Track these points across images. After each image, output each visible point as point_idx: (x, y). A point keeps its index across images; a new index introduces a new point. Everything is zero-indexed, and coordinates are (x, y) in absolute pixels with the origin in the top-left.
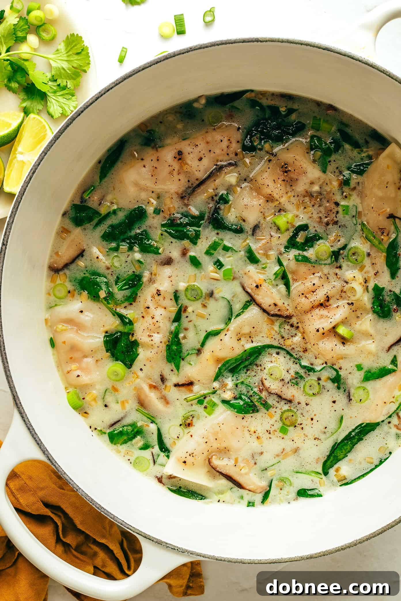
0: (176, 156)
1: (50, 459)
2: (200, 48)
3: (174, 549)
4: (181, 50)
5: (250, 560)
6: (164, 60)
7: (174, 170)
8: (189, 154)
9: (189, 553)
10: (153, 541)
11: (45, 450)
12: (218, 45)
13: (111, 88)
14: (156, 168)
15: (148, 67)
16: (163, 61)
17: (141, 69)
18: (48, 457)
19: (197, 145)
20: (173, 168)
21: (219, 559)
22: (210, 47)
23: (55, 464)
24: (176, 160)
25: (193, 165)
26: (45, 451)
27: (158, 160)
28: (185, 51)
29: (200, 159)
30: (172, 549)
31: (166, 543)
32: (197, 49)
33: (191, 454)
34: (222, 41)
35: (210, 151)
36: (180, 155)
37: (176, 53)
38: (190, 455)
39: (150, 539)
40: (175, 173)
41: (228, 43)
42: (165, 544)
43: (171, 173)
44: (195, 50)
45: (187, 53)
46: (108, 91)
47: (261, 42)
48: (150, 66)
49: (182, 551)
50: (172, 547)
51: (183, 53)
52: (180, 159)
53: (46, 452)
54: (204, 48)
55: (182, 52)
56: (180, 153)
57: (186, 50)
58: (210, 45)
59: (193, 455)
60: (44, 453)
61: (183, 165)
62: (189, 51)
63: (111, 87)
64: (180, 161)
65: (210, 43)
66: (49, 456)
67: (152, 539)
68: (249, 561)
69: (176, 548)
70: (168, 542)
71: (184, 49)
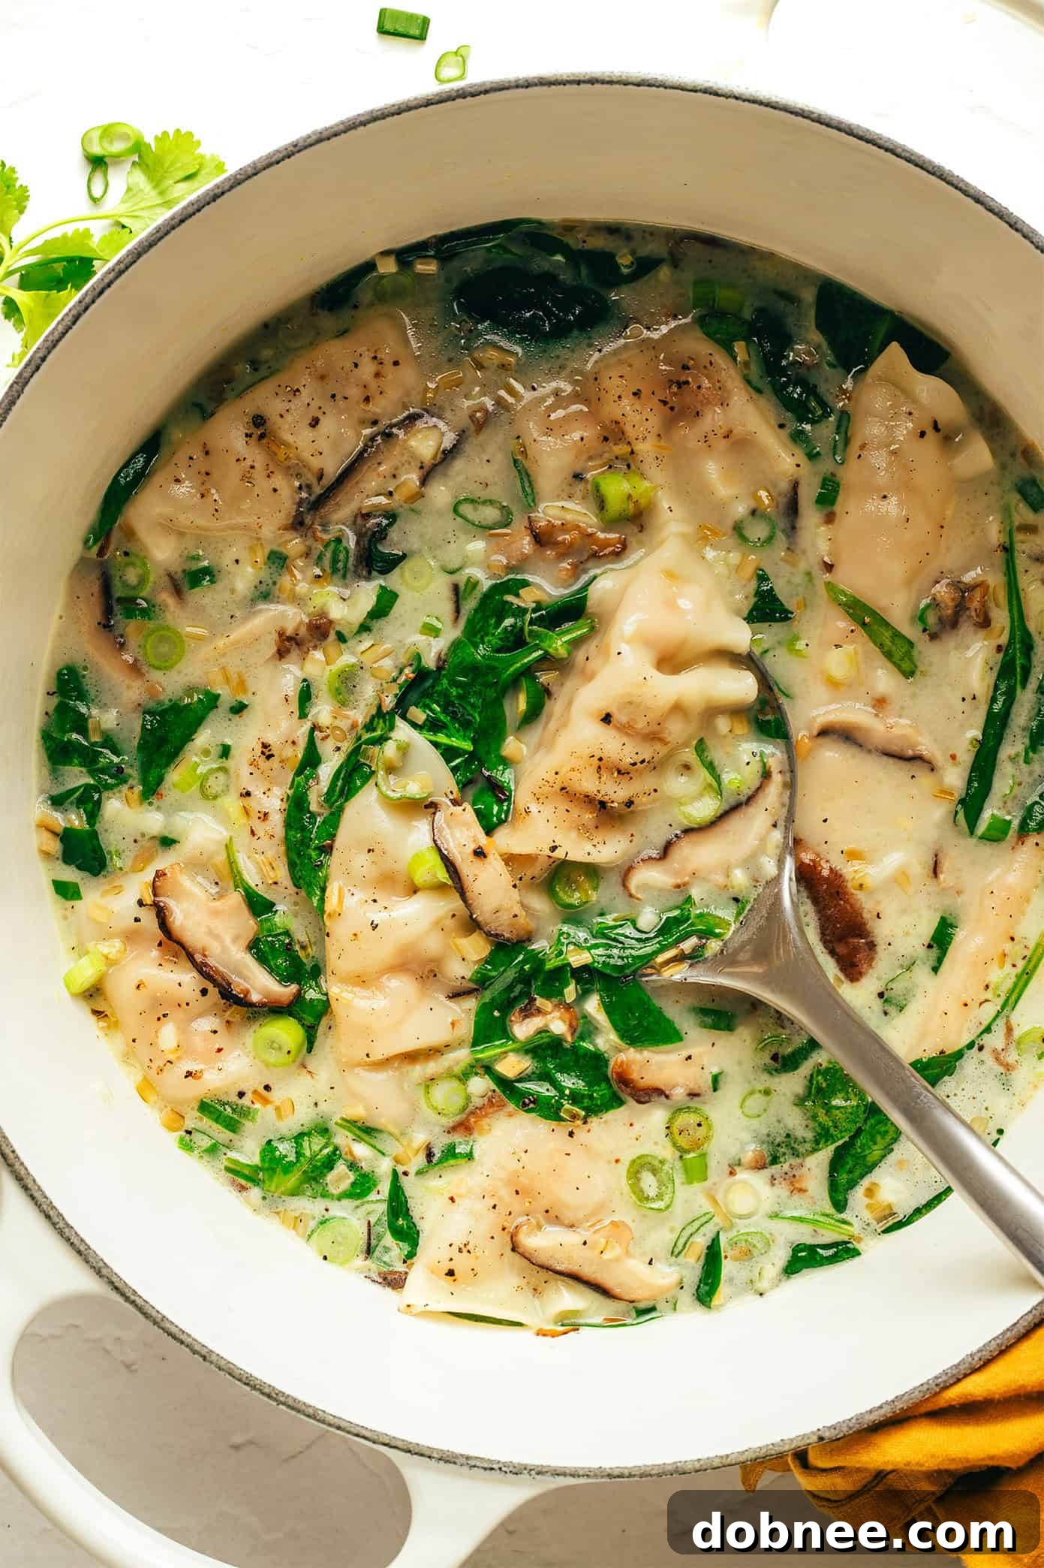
0: (249, 432)
1: (117, 1288)
2: (319, 141)
3: (492, 1469)
4: (269, 156)
5: (699, 1460)
6: (231, 188)
7: (252, 467)
8: (281, 416)
9: (533, 1473)
10: (429, 1457)
11: (101, 1264)
12: (364, 124)
13: (109, 285)
14: (207, 474)
15: (194, 214)
16: (229, 190)
17: (177, 220)
18: (111, 1283)
19: (298, 390)
20: (249, 463)
21: (616, 1473)
22: (345, 132)
23: (133, 1298)
24: (253, 441)
25: (300, 444)
26: (100, 1268)
27: (207, 453)
28: (281, 155)
29: (315, 423)
30: (485, 1469)
31: (468, 1458)
32: (311, 145)
33: (462, 1246)
34: (372, 112)
35: (333, 396)
36: (260, 427)
37: (259, 166)
38: (460, 1250)
39: (422, 1455)
40: (259, 475)
41: (388, 116)
42: (464, 1461)
43: (247, 478)
44: (306, 147)
45: (287, 160)
46: (101, 293)
47: (473, 95)
48: (199, 210)
49: (514, 1470)
50: (486, 1466)
51: (278, 162)
52: (262, 436)
53: (104, 1271)
54: (329, 139)
55: (274, 159)
56: (259, 421)
57: (284, 153)
58: (342, 127)
59: (468, 1247)
60: (99, 1273)
61: (274, 448)
62: (293, 154)
63: (107, 281)
64: (264, 441)
65: (342, 123)
66: (114, 1279)
67: (427, 1453)
68: (697, 1466)
69: (495, 1466)
70: (472, 1453)
71: (278, 151)
